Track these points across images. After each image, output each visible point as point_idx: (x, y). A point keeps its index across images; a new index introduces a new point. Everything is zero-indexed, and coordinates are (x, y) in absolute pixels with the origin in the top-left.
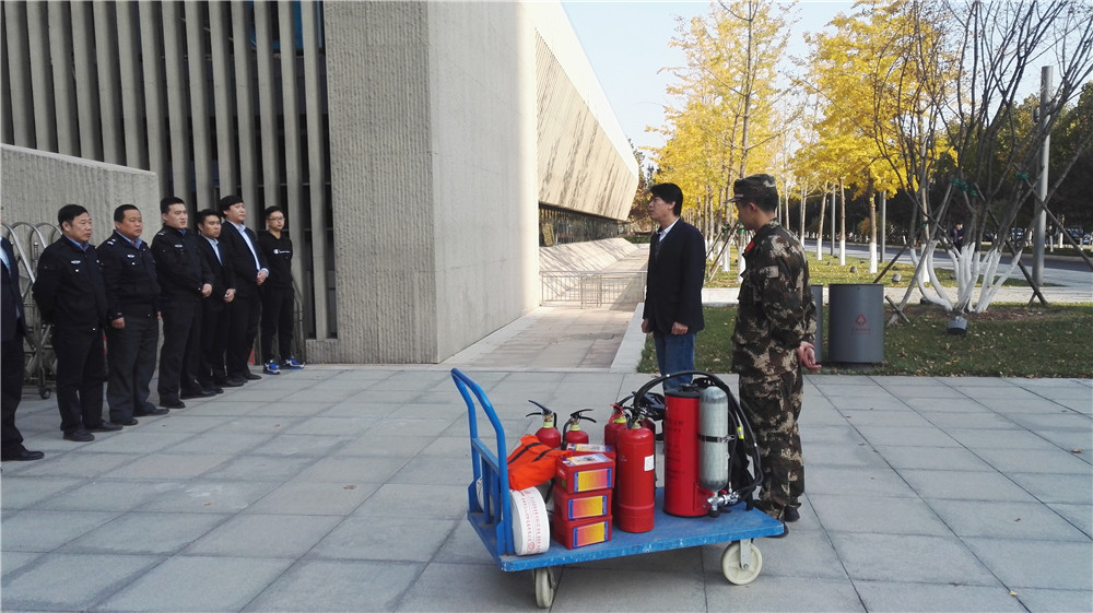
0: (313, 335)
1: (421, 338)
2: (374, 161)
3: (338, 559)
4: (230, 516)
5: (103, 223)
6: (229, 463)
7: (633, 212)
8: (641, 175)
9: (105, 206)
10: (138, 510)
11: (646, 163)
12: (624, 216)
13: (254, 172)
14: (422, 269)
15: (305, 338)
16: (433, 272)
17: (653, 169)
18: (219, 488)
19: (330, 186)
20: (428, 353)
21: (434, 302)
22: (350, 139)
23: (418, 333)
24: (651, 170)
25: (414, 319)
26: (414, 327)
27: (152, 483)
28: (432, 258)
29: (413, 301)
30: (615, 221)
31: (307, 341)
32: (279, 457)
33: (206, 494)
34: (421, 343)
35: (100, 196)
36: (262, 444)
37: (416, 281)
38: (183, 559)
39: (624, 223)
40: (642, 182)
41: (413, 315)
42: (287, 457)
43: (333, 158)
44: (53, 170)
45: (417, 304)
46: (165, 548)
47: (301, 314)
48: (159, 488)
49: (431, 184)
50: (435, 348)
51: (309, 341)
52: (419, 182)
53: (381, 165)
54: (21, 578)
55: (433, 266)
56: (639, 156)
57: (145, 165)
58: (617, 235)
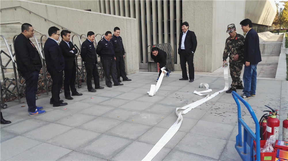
0: (176, 63)
1: (207, 64)
2: (195, 12)
3: (185, 152)
4: (152, 127)
5: (123, 33)
6: (152, 106)
7: (273, 23)
8: (277, 11)
9: (123, 28)
10: (127, 121)
11: (279, 7)
12: (270, 25)
13: (161, 17)
14: (208, 44)
15: (174, 64)
16: (211, 45)
17: (282, 9)
18: (149, 115)
19: (182, 20)
20: (209, 69)
21: (211, 54)
22: (188, 5)
23: (206, 63)
24: (281, 9)
25: (205, 59)
26: (205, 61)
27: (132, 111)
28: (211, 41)
29: (205, 53)
30: (267, 26)
31: (175, 64)
32: (166, 105)
33: (145, 117)
34: (207, 66)
35: (123, 26)
36: (162, 100)
37: (206, 48)
38: (137, 143)
39: (270, 27)
40: (278, 13)
41: (205, 57)
42: (169, 105)
43: (183, 12)
44: (112, 20)
45: (206, 55)
46: (132, 137)
47: (173, 57)
48: (133, 113)
49: (212, 17)
50: (211, 68)
51: (175, 65)
52: (208, 17)
53: (197, 13)
54: (94, 142)
55: (212, 43)
56: (277, 5)
57: (135, 17)
58: (268, 30)
